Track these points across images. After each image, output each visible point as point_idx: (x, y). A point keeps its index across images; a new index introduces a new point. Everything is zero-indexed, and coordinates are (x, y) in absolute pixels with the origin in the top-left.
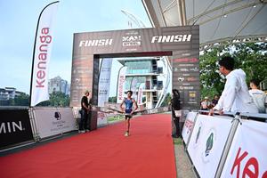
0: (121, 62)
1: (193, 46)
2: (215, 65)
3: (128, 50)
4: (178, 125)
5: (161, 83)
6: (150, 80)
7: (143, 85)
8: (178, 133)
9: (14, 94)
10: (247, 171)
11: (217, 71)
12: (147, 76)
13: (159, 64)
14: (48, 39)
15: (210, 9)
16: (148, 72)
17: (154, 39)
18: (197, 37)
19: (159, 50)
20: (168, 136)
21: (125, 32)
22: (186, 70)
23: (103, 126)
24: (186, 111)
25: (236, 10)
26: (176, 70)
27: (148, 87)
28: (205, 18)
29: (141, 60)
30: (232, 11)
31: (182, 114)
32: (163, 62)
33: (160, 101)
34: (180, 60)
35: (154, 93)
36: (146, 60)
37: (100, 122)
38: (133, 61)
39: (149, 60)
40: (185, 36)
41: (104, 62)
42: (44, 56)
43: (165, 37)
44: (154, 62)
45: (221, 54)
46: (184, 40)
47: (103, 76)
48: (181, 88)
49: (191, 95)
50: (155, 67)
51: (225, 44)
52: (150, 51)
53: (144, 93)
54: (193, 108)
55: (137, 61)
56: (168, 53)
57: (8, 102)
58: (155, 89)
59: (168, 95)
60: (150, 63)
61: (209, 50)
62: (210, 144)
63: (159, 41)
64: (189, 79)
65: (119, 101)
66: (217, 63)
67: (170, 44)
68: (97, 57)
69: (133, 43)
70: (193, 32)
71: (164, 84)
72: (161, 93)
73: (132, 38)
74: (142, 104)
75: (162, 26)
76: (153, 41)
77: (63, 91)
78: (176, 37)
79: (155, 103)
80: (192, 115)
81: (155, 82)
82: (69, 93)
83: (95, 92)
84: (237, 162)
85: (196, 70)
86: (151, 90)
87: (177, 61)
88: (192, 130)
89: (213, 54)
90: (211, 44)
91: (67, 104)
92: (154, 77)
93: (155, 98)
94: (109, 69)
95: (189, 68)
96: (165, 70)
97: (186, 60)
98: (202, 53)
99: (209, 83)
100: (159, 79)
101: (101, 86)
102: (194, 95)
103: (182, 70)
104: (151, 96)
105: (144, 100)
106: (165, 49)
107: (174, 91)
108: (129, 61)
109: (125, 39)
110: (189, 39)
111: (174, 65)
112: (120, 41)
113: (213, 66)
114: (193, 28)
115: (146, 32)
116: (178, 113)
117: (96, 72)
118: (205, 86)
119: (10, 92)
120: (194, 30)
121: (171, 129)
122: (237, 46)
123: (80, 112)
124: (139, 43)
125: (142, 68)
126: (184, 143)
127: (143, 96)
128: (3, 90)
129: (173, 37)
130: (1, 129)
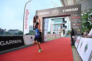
0: (51, 19)
1: (79, 12)
3: (54, 15)
5: (66, 26)
6: (62, 25)
9: (18, 31)
11: (88, 21)
12: (61, 24)
13: (65, 20)
14: (28, 13)
16: (61, 22)
18: (80, 9)
19: (66, 15)
20: (69, 45)
21: (53, 9)
23: (46, 42)
24: (76, 36)
26: (72, 21)
27: (61, 28)
28: (83, 1)
29: (59, 19)
31: (75, 37)
32: (67, 19)
33: (66, 33)
35: (64, 30)
36: (60, 18)
37: (45, 40)
38: (56, 19)
39: (62, 18)
40: (75, 9)
41: (46, 20)
43: (68, 10)
44: (63, 19)
45: (90, 15)
46: (75, 10)
47: (46, 25)
48: (74, 28)
50: (64, 21)
52: (62, 15)
53: (60, 30)
54: (79, 35)
55: (57, 19)
56: (69, 16)
58: (64, 29)
59: (69, 30)
61: (85, 13)
64: (77, 24)
65: (51, 33)
66: (88, 18)
68: (44, 18)
69: (56, 13)
70: (79, 7)
71: (67, 27)
72: (66, 30)
73: (55, 11)
75: (66, 6)
76: (63, 11)
79: (64, 34)
80: (78, 38)
81: (64, 26)
83: (43, 30)
85: (80, 21)
86: (62, 29)
87: (72, 18)
88: (79, 43)
89: (87, 15)
90: (86, 11)
92: (64, 24)
93: (64, 32)
94: (48, 22)
95: (77, 20)
96: (68, 22)
97: (76, 17)
98: (82, 15)
99: (85, 26)
100: (65, 25)
101: (45, 28)
102: (79, 30)
103: (75, 21)
104: (63, 31)
106: (68, 14)
108: (54, 19)
109: (53, 11)
110: (77, 10)
111: (71, 20)
113: (87, 19)
114: (79, 5)
115: (61, 8)
116: (73, 37)
118: (83, 27)
120: (79, 6)
121: (70, 43)
124: (58, 12)
125: (59, 21)
126: (76, 48)
127: (60, 31)
128: (15, 30)
129: (71, 9)
130: (15, 42)
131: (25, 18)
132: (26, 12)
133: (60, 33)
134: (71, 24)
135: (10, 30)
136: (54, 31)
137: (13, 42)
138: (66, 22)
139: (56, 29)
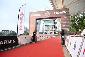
0: (43, 21)
1: (67, 15)
3: (46, 17)
5: (57, 27)
6: (53, 26)
7: (51, 28)
9: (11, 32)
11: (75, 23)
12: (52, 25)
13: (56, 21)
17: (54, 13)
18: (69, 12)
20: (60, 44)
22: (65, 22)
25: (81, 2)
26: (62, 23)
28: (71, 6)
29: (50, 20)
30: (80, 3)
35: (55, 31)
36: (51, 20)
37: (38, 40)
38: (47, 20)
39: (53, 20)
40: (65, 12)
44: (54, 20)
45: (77, 17)
46: (64, 13)
49: (67, 31)
50: (54, 22)
51: (78, 14)
52: (53, 17)
53: (51, 31)
54: (68, 35)
55: (49, 20)
58: (55, 29)
59: (59, 31)
60: (53, 21)
61: (73, 16)
62: (75, 46)
63: (56, 14)
64: (66, 25)
65: (43, 33)
66: (75, 20)
67: (60, 14)
69: (48, 15)
72: (57, 30)
73: (47, 13)
76: (54, 14)
77: (26, 31)
78: (62, 12)
80: (68, 37)
81: (55, 27)
85: (68, 22)
86: (53, 30)
88: (68, 42)
89: (74, 17)
90: (73, 14)
92: (54, 25)
93: (55, 32)
95: (66, 22)
96: (58, 23)
98: (70, 17)
99: (73, 27)
105: (51, 33)
106: (58, 16)
109: (45, 13)
111: (61, 21)
113: (74, 21)
114: (67, 9)
116: (63, 37)
118: (71, 28)
121: (61, 42)
122: (82, 14)
124: (50, 15)
126: (66, 46)
128: (8, 31)
130: (10, 42)
131: (20, 19)
135: (3, 31)
136: (46, 32)
137: (7, 42)
139: (48, 30)
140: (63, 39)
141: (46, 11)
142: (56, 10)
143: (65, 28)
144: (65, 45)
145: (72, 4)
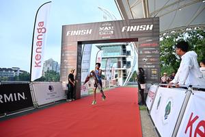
0: (98, 47)
1: (155, 34)
2: (172, 48)
3: (104, 38)
4: (143, 95)
5: (129, 63)
6: (121, 61)
7: (115, 65)
8: (143, 102)
9: (19, 72)
10: (198, 131)
11: (174, 53)
12: (119, 58)
13: (128, 48)
14: (43, 30)
15: (168, 4)
16: (119, 54)
17: (124, 29)
18: (157, 26)
19: (128, 38)
20: (135, 103)
21: (101, 24)
22: (149, 52)
23: (85, 97)
24: (149, 85)
26: (141, 52)
27: (119, 66)
28: (163, 12)
29: (114, 46)
31: (146, 86)
32: (130, 47)
33: (129, 76)
34: (144, 45)
35: (124, 71)
36: (117, 45)
37: (83, 93)
38: (107, 46)
39: (120, 45)
40: (148, 26)
41: (85, 47)
42: (40, 43)
43: (132, 27)
44: (124, 47)
45: (177, 40)
46: (147, 29)
47: (84, 58)
48: (145, 66)
49: (153, 72)
51: (179, 32)
53: (116, 71)
54: (154, 82)
55: (111, 46)
56: (135, 40)
57: (15, 79)
58: (125, 68)
59: (135, 72)
60: (121, 48)
61: (168, 37)
62: (168, 110)
63: (128, 30)
64: (151, 60)
66: (173, 47)
68: (80, 43)
70: (155, 23)
71: (132, 64)
72: (129, 71)
73: (106, 28)
74: (115, 79)
75: (130, 18)
76: (123, 31)
77: (54, 70)
78: (141, 27)
79: (125, 78)
80: (154, 88)
81: (125, 62)
82: (59, 71)
83: (79, 70)
84: (190, 124)
85: (156, 52)
86: (121, 69)
88: (154, 99)
89: (170, 40)
90: (168, 32)
91: (58, 80)
92: (124, 58)
93: (125, 75)
95: (151, 51)
96: (132, 53)
97: (149, 44)
98: (161, 39)
99: (167, 63)
100: (128, 59)
101: (83, 66)
102: (155, 72)
103: (146, 52)
104: (122, 73)
106: (132, 36)
107: (140, 69)
108: (104, 46)
109: (101, 29)
110: (151, 28)
111: (140, 49)
112: (98, 31)
113: (171, 49)
114: (154, 19)
115: (117, 23)
116: (143, 86)
117: (80, 55)
118: (164, 65)
119: (15, 71)
120: (155, 21)
121: (137, 98)
122: (190, 33)
123: (68, 85)
124: (112, 32)
125: (115, 52)
126: (148, 109)
127: (115, 73)
128: (11, 70)
129: (138, 27)
130: (9, 98)
131: (36, 41)
132: (40, 28)
133: (116, 77)
134: (139, 58)
136: (103, 73)
137: (3, 99)
138: (129, 53)
139: (108, 69)
140: (142, 91)
141: (103, 23)
142: (128, 22)
143: (149, 66)
144: (146, 105)
145: (167, 7)
